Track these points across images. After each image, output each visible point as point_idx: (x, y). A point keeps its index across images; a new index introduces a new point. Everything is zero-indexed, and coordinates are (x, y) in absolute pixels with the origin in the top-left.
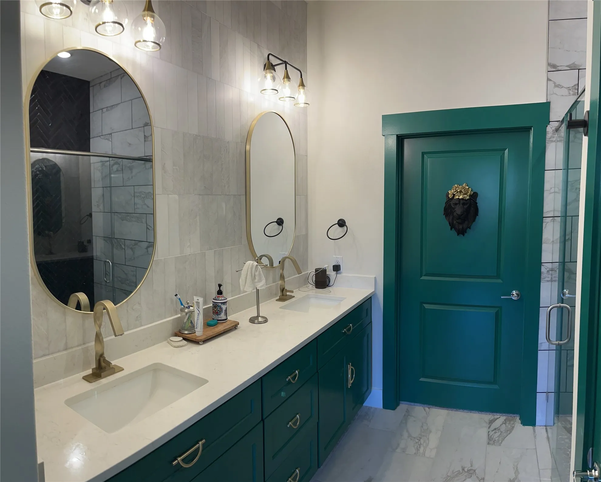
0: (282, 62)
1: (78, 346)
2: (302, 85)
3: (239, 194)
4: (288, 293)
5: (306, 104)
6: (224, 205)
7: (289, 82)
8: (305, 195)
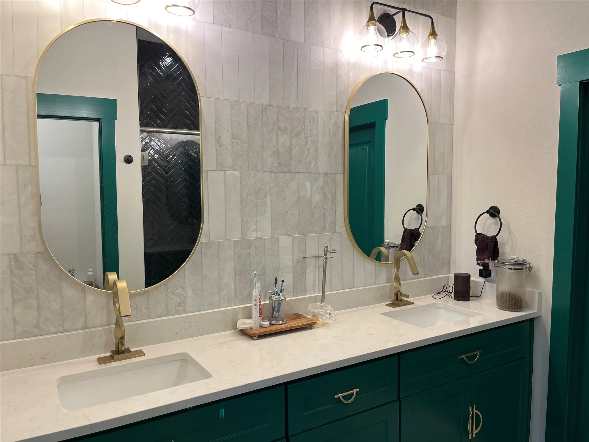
0: (398, 11)
1: (101, 326)
2: (433, 33)
3: (334, 172)
4: (403, 298)
5: (438, 58)
6: (308, 185)
7: (407, 33)
8: (447, 175)
